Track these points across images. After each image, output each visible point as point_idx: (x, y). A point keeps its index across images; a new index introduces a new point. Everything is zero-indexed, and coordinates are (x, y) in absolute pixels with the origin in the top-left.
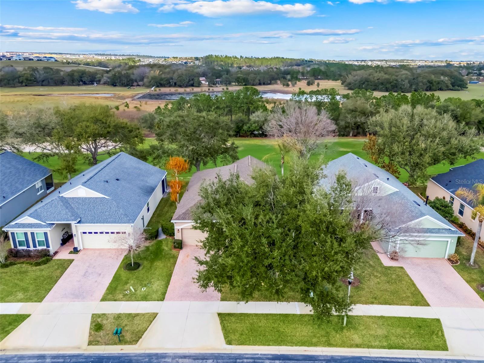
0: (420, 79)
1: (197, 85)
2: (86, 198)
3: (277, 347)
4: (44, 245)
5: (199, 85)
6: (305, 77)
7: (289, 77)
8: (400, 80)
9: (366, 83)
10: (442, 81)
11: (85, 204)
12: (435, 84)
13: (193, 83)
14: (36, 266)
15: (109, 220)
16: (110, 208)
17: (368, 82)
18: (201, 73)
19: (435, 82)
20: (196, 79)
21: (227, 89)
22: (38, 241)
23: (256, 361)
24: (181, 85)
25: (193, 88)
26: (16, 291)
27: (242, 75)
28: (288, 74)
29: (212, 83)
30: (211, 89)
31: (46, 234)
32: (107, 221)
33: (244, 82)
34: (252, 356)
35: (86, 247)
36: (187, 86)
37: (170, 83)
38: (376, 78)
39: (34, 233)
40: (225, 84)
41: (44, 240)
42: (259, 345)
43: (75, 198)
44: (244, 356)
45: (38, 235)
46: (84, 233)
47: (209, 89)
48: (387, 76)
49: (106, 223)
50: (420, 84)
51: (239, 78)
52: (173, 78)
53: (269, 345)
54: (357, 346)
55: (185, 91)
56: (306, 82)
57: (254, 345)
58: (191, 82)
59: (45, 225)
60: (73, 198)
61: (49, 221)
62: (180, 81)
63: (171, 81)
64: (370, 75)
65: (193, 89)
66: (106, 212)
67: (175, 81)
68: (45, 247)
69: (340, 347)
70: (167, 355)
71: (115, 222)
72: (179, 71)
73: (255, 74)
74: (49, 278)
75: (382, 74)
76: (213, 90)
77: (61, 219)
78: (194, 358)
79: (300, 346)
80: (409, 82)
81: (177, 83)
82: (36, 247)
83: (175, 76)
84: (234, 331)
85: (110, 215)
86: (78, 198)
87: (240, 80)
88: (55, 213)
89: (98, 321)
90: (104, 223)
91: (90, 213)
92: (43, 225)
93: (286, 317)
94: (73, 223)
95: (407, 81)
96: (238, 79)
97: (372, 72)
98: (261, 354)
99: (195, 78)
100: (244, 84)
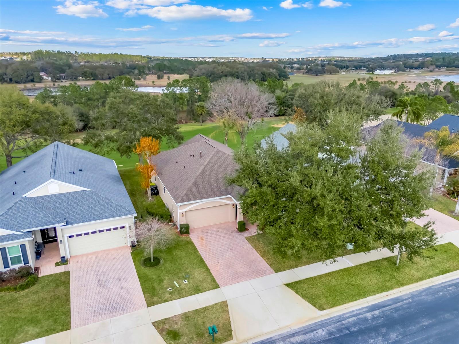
0: (256, 71)
1: (38, 80)
2: (59, 194)
3: (364, 299)
4: (20, 262)
5: (41, 80)
6: (151, 72)
7: (136, 71)
8: (240, 73)
9: (212, 76)
10: (272, 73)
11: (62, 202)
12: (267, 75)
13: (33, 79)
14: (23, 290)
15: (104, 215)
16: (99, 201)
17: (214, 74)
18: (39, 68)
19: (267, 73)
20: (36, 74)
21: (76, 83)
22: (10, 258)
23: (358, 317)
24: (19, 80)
25: (35, 83)
26: (21, 327)
27: (89, 70)
28: (135, 69)
29: (56, 79)
30: (56, 84)
31: (23, 247)
32: (103, 216)
33: (92, 76)
34: (351, 314)
35: (73, 254)
36: (25, 82)
37: (4, 79)
38: (220, 71)
39: (5, 248)
40: (71, 79)
41: (21, 255)
42: (348, 303)
43: (45, 196)
44: (344, 316)
45: (11, 250)
46: (70, 237)
47: (54, 85)
48: (228, 69)
49: (103, 219)
50: (257, 75)
51: (85, 72)
52: (7, 73)
53: (356, 300)
54: (421, 279)
55: (25, 87)
56: (156, 76)
57: (344, 304)
58: (31, 78)
59: (22, 235)
60: (41, 197)
61: (24, 229)
62: (17, 77)
63: (4, 77)
64: (214, 68)
65: (35, 85)
66: (95, 207)
67: (10, 77)
68: (22, 265)
69: (410, 284)
70: (274, 339)
71: (113, 216)
72: (13, 66)
73: (102, 69)
74: (55, 299)
75: (224, 67)
76: (59, 85)
77: (42, 223)
78: (302, 333)
79: (381, 293)
80: (248, 74)
81: (14, 79)
82: (9, 267)
83: (9, 71)
84: (318, 297)
85: (102, 209)
86: (49, 196)
87: (87, 75)
88: (28, 217)
89: (167, 329)
90: (99, 219)
91: (74, 210)
92: (18, 235)
93: (346, 271)
94: (58, 226)
95: (246, 73)
96: (85, 74)
97: (215, 66)
98: (356, 310)
99: (34, 73)
100: (92, 78)
